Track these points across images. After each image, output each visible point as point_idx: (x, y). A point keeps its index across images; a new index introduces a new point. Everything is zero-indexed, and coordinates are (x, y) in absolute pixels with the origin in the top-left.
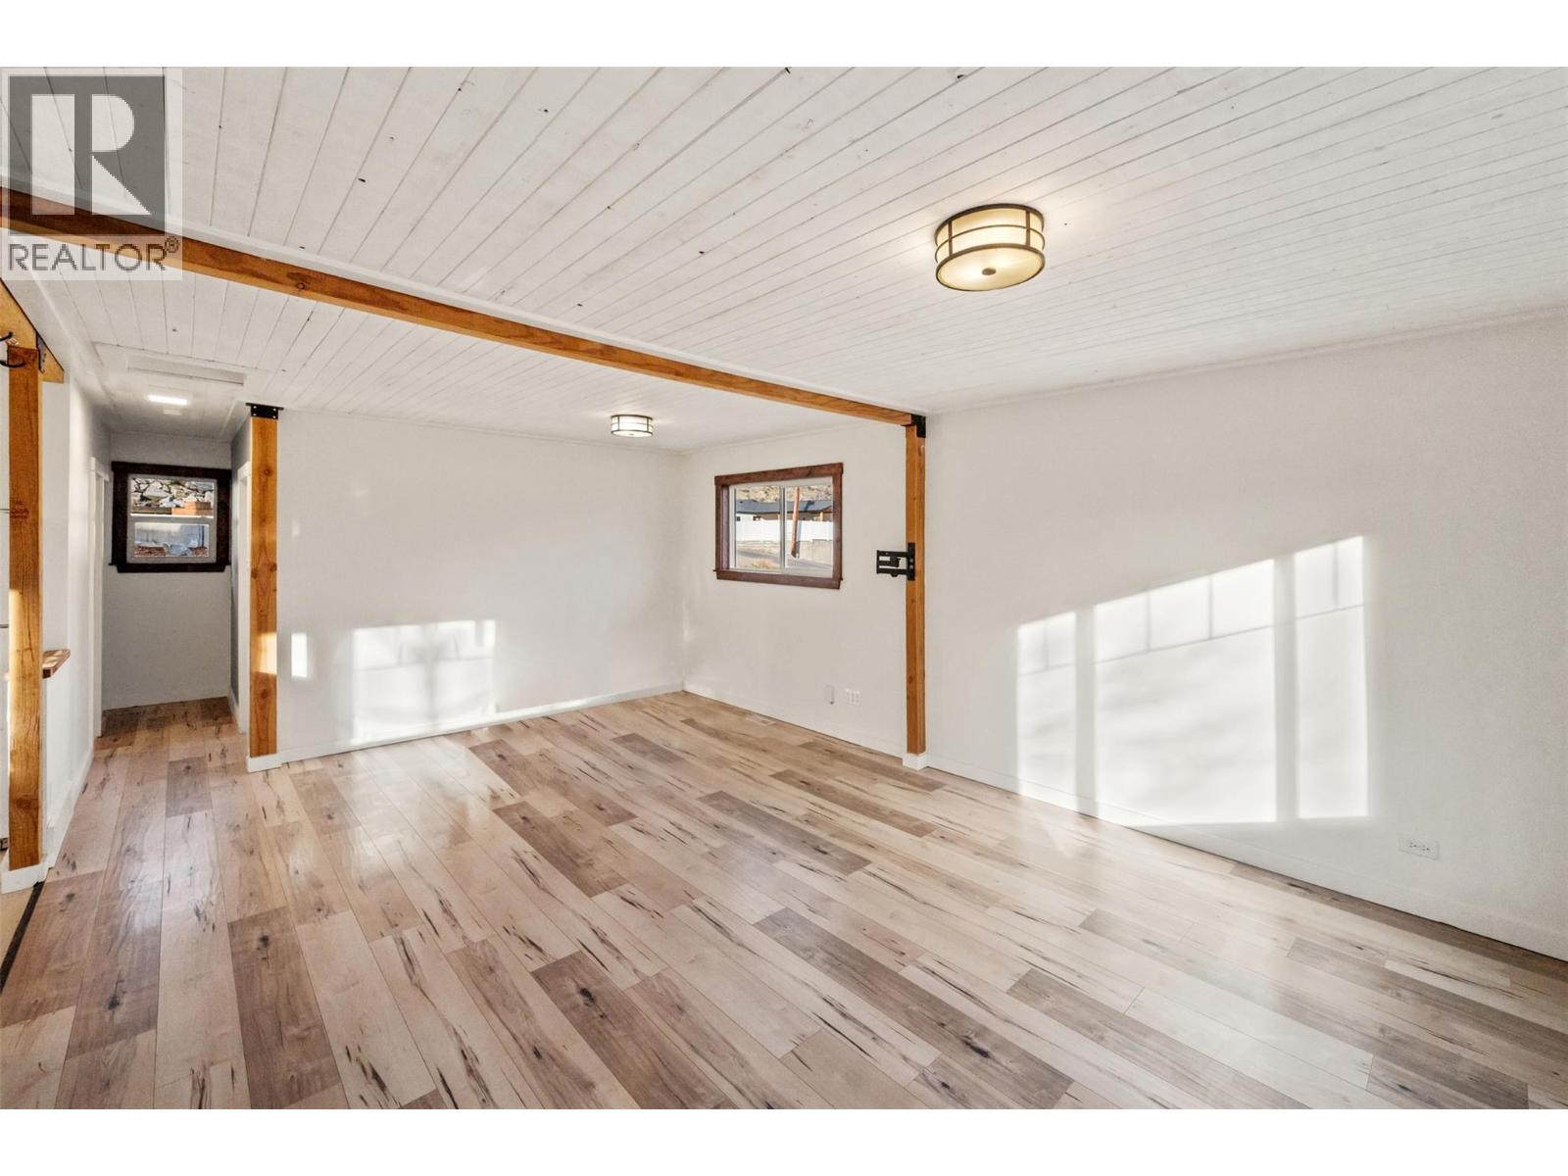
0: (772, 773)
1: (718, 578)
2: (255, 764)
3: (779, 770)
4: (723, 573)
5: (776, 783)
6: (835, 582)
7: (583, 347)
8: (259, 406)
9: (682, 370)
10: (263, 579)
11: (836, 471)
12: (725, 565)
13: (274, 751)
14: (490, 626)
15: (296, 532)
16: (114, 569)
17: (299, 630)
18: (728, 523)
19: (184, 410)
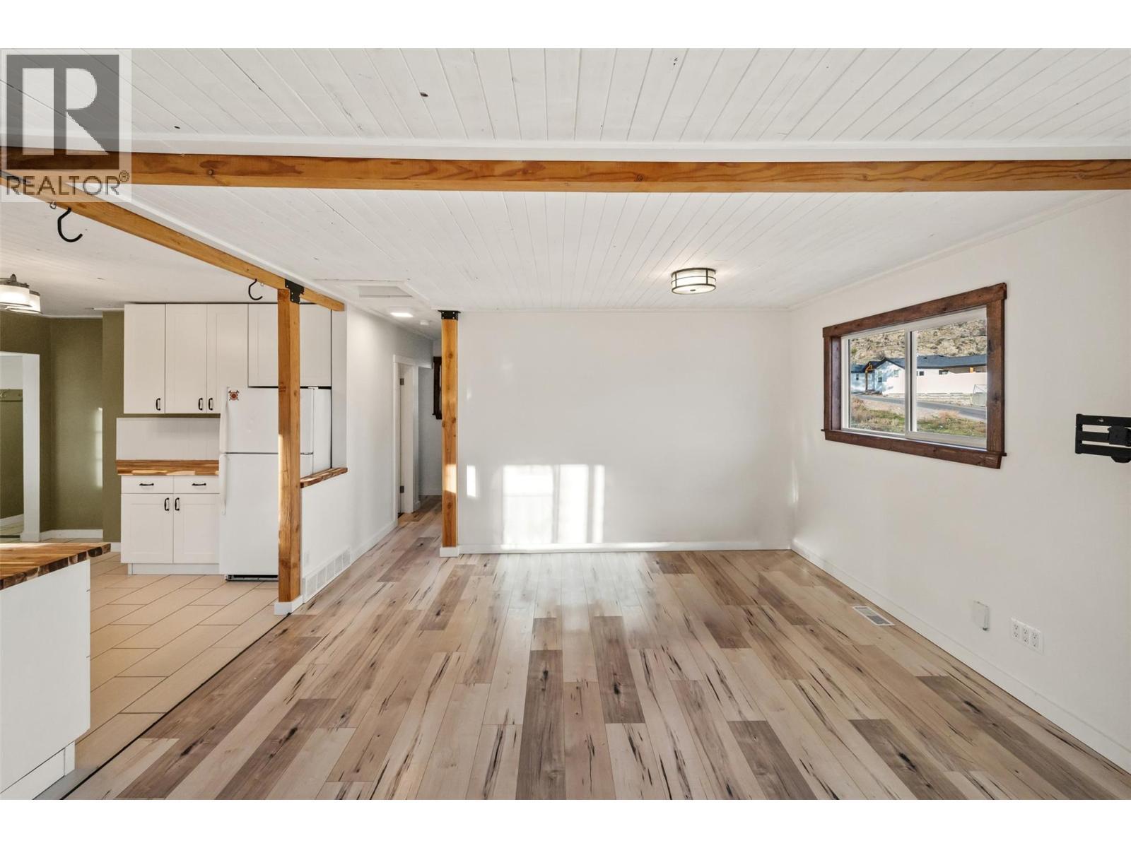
0: (857, 717)
1: (826, 439)
2: (445, 551)
3: (871, 714)
4: (833, 433)
5: (856, 741)
6: (994, 456)
7: (499, 170)
8: (446, 312)
9: (644, 172)
10: (448, 428)
11: (994, 297)
12: (835, 424)
13: (454, 546)
14: (600, 471)
15: (469, 396)
16: (435, 417)
17: (471, 464)
18: (840, 378)
19: (411, 318)
